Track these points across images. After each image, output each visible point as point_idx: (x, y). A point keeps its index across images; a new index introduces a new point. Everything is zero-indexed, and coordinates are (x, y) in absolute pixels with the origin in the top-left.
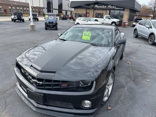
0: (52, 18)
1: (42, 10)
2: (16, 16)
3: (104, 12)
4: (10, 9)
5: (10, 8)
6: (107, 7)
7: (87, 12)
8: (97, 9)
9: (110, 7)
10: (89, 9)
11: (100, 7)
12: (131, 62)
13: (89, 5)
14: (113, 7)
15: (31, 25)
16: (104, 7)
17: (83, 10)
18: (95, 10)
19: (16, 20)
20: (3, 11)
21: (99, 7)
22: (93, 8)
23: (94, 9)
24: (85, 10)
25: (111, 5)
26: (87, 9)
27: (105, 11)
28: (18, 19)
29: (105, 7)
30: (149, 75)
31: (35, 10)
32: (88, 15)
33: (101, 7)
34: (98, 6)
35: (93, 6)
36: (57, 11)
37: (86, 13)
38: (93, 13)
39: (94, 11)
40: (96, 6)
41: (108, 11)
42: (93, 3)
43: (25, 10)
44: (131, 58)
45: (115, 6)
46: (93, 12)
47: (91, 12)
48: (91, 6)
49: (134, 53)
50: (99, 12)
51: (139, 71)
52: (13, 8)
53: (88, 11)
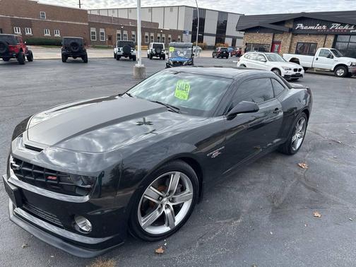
0: (183, 53)
1: (179, 37)
2: (121, 48)
3: (320, 40)
4: (119, 35)
5: (119, 32)
6: (328, 27)
7: (276, 40)
8: (300, 34)
9: (337, 27)
10: (282, 32)
11: (310, 28)
12: (310, 164)
13: (282, 23)
14: (346, 27)
15: (137, 68)
16: (320, 28)
17: (267, 35)
18: (297, 34)
19: (120, 56)
20: (105, 39)
21: (306, 28)
22: (291, 30)
23: (293, 34)
24: (271, 35)
25: (339, 23)
26: (275, 32)
27: (322, 39)
28: (125, 55)
29: (324, 27)
30: (335, 203)
31: (167, 36)
32: (277, 46)
33: (312, 28)
34: (304, 25)
35: (291, 26)
36: (214, 39)
37: (273, 43)
38: (291, 42)
39: (292, 37)
40: (301, 26)
41: (331, 39)
42: (291, 20)
43: (147, 37)
44: (320, 157)
45: (350, 25)
46: (289, 40)
47: (285, 40)
48: (286, 26)
49: (343, 145)
50: (306, 39)
51: (314, 190)
52: (125, 32)
53: (278, 38)
